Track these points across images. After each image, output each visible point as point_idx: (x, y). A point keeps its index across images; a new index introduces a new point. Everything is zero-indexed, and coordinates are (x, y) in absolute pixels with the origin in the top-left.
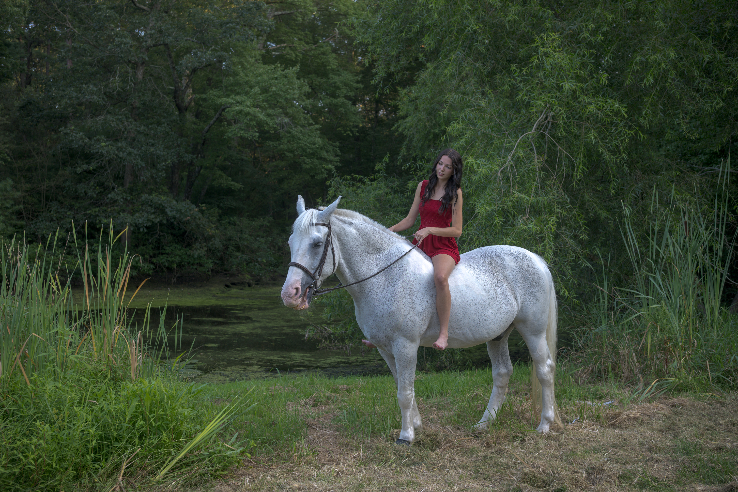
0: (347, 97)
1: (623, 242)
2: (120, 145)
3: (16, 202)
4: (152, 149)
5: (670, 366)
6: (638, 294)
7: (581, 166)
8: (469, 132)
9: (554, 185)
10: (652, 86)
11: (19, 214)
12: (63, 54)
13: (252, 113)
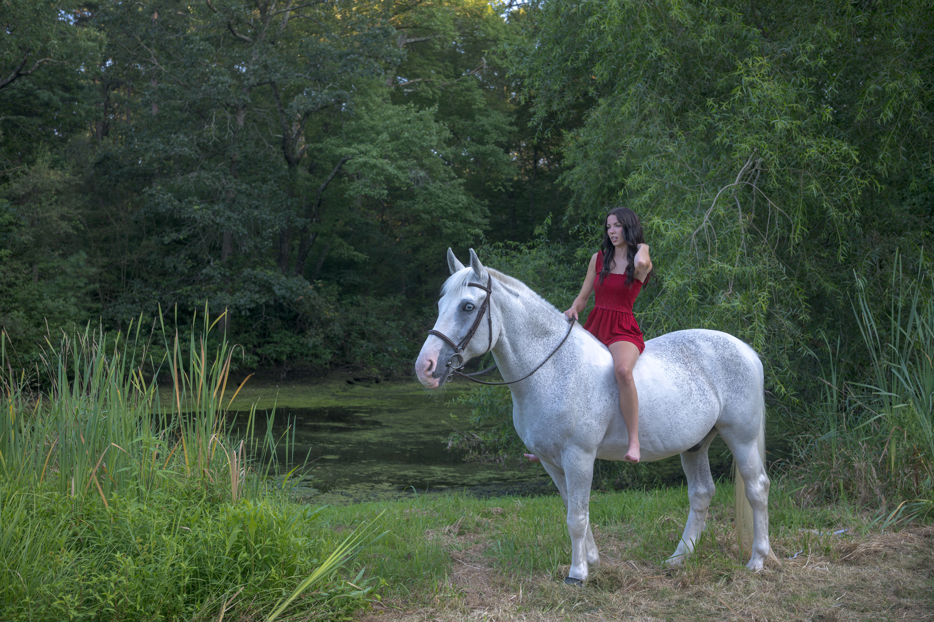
0: (497, 144)
1: (857, 324)
2: (216, 207)
3: (91, 280)
4: (256, 213)
5: (921, 484)
6: (878, 391)
7: (799, 226)
8: (654, 185)
9: (765, 251)
10: (892, 123)
11: (95, 295)
12: (147, 97)
13: (379, 165)
